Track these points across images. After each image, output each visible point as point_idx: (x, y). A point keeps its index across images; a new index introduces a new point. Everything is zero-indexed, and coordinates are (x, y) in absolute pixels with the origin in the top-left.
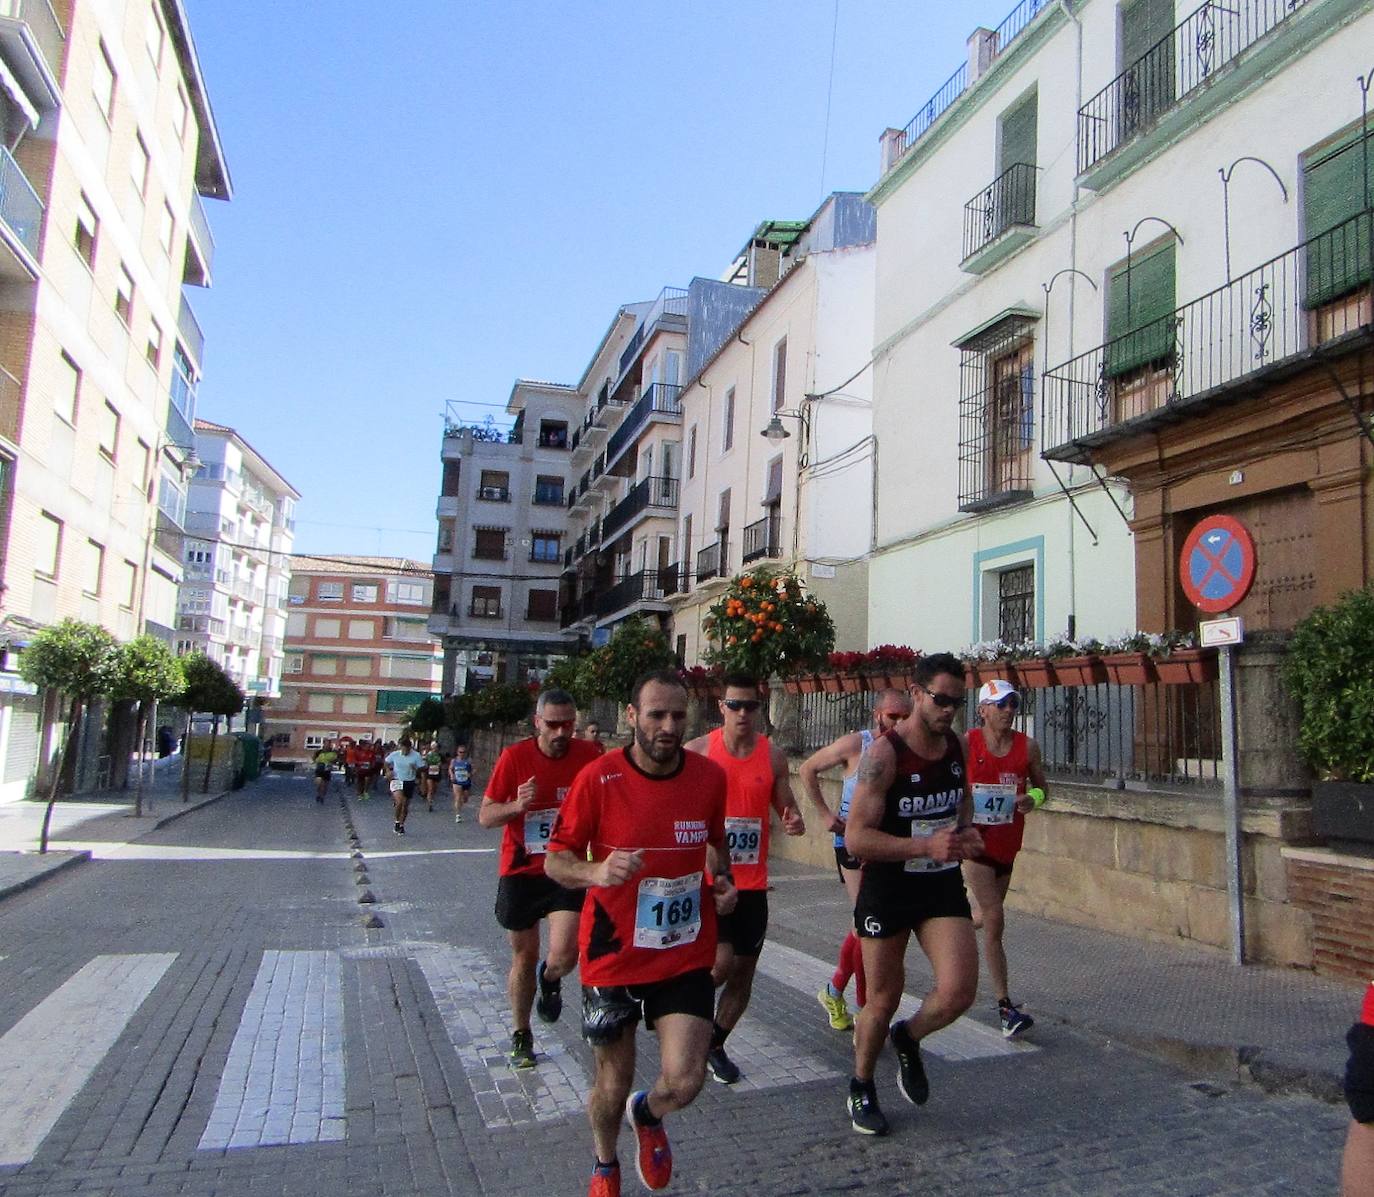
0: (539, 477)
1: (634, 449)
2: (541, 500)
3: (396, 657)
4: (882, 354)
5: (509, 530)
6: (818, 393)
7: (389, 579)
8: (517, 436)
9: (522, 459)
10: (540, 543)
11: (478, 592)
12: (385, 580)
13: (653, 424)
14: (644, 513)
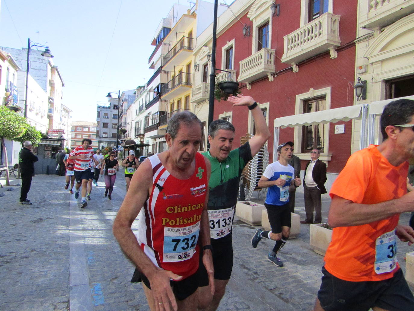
0: (113, 114)
1: (122, 116)
2: (114, 118)
4: (135, 119)
5: (109, 123)
7: (90, 127)
8: (109, 108)
9: (111, 111)
10: (114, 125)
11: (104, 133)
12: (89, 127)
14: (122, 127)
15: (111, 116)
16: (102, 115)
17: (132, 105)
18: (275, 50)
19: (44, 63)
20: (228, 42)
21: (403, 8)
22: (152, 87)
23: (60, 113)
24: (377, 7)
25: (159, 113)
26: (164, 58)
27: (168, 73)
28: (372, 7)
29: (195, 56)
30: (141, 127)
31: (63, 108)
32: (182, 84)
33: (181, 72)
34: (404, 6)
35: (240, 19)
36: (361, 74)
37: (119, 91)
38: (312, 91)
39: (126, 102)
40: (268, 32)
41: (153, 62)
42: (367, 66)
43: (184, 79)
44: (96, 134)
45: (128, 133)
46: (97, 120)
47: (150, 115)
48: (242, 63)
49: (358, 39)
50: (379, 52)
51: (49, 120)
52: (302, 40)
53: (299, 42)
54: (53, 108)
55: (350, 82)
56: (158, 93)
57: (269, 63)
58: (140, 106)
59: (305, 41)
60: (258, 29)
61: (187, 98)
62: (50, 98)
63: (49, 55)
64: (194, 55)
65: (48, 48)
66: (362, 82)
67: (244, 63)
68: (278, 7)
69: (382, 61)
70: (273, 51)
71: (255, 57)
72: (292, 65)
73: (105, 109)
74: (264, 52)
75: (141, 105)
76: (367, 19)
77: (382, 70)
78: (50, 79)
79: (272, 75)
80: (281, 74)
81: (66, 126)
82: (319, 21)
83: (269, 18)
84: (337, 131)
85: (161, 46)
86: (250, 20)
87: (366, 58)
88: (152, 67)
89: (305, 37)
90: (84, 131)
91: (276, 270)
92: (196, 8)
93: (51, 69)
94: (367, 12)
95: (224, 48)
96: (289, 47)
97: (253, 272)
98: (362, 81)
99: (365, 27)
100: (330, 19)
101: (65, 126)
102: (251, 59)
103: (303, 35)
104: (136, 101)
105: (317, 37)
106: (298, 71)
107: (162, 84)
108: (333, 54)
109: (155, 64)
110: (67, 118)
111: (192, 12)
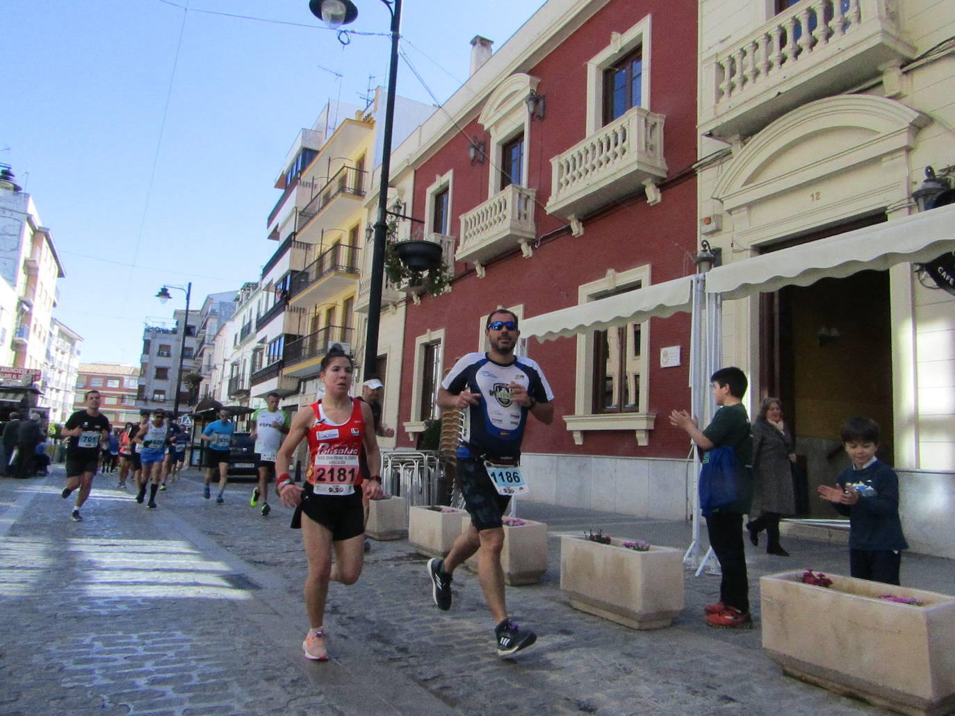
0: (183, 347)
2: (183, 356)
3: (127, 413)
4: (232, 356)
5: (170, 368)
6: (227, 358)
7: (125, 377)
8: (174, 332)
9: (177, 340)
11: (157, 392)
12: (123, 378)
13: (205, 348)
15: (176, 349)
16: (155, 348)
17: (227, 323)
18: (535, 190)
19: (16, 219)
20: (438, 177)
21: (781, 92)
22: (272, 280)
23: (47, 340)
24: (732, 94)
25: (283, 339)
26: (300, 214)
27: (308, 246)
28: (723, 93)
29: (370, 209)
30: (243, 374)
31: (60, 331)
32: (336, 269)
33: (337, 245)
34: (783, 89)
35: (464, 129)
36: (711, 236)
37: (190, 284)
38: (611, 276)
39: (213, 318)
40: (521, 154)
41: (277, 226)
42: (719, 217)
43: (343, 260)
44: (136, 394)
45: (214, 391)
46: (141, 359)
47: (266, 345)
48: (465, 220)
49: (701, 163)
50: (742, 186)
51: (16, 353)
52: (588, 166)
53: (581, 170)
54: (29, 325)
55: (688, 252)
56: (284, 292)
57: (522, 218)
58: (245, 324)
59: (594, 168)
60: (501, 147)
61: (348, 303)
62: (22, 302)
63: (11, 185)
64: (366, 207)
65: (9, 168)
66: (711, 251)
67: (470, 219)
68: (541, 103)
69: (750, 206)
70: (532, 194)
71: (492, 205)
72: (570, 221)
73: (165, 335)
74: (510, 194)
75: (248, 322)
76: (712, 116)
77: (750, 225)
78: (28, 256)
79: (529, 244)
80: (549, 240)
81: (64, 374)
82: (622, 126)
83: (523, 125)
84: (665, 360)
85: (296, 189)
86: (485, 129)
87: (717, 199)
88: (274, 235)
89: (593, 159)
90: (109, 386)
91: (458, 643)
92: (376, 107)
93: (32, 233)
94: (714, 102)
95: (431, 190)
96: (562, 180)
97: (397, 648)
98: (712, 248)
99: (710, 135)
100: (643, 121)
101: (60, 372)
102: (483, 210)
103: (590, 155)
104: (237, 314)
105: (618, 158)
106: (582, 233)
107: (293, 272)
108: (653, 195)
109: (281, 229)
110: (67, 356)
111: (365, 114)
